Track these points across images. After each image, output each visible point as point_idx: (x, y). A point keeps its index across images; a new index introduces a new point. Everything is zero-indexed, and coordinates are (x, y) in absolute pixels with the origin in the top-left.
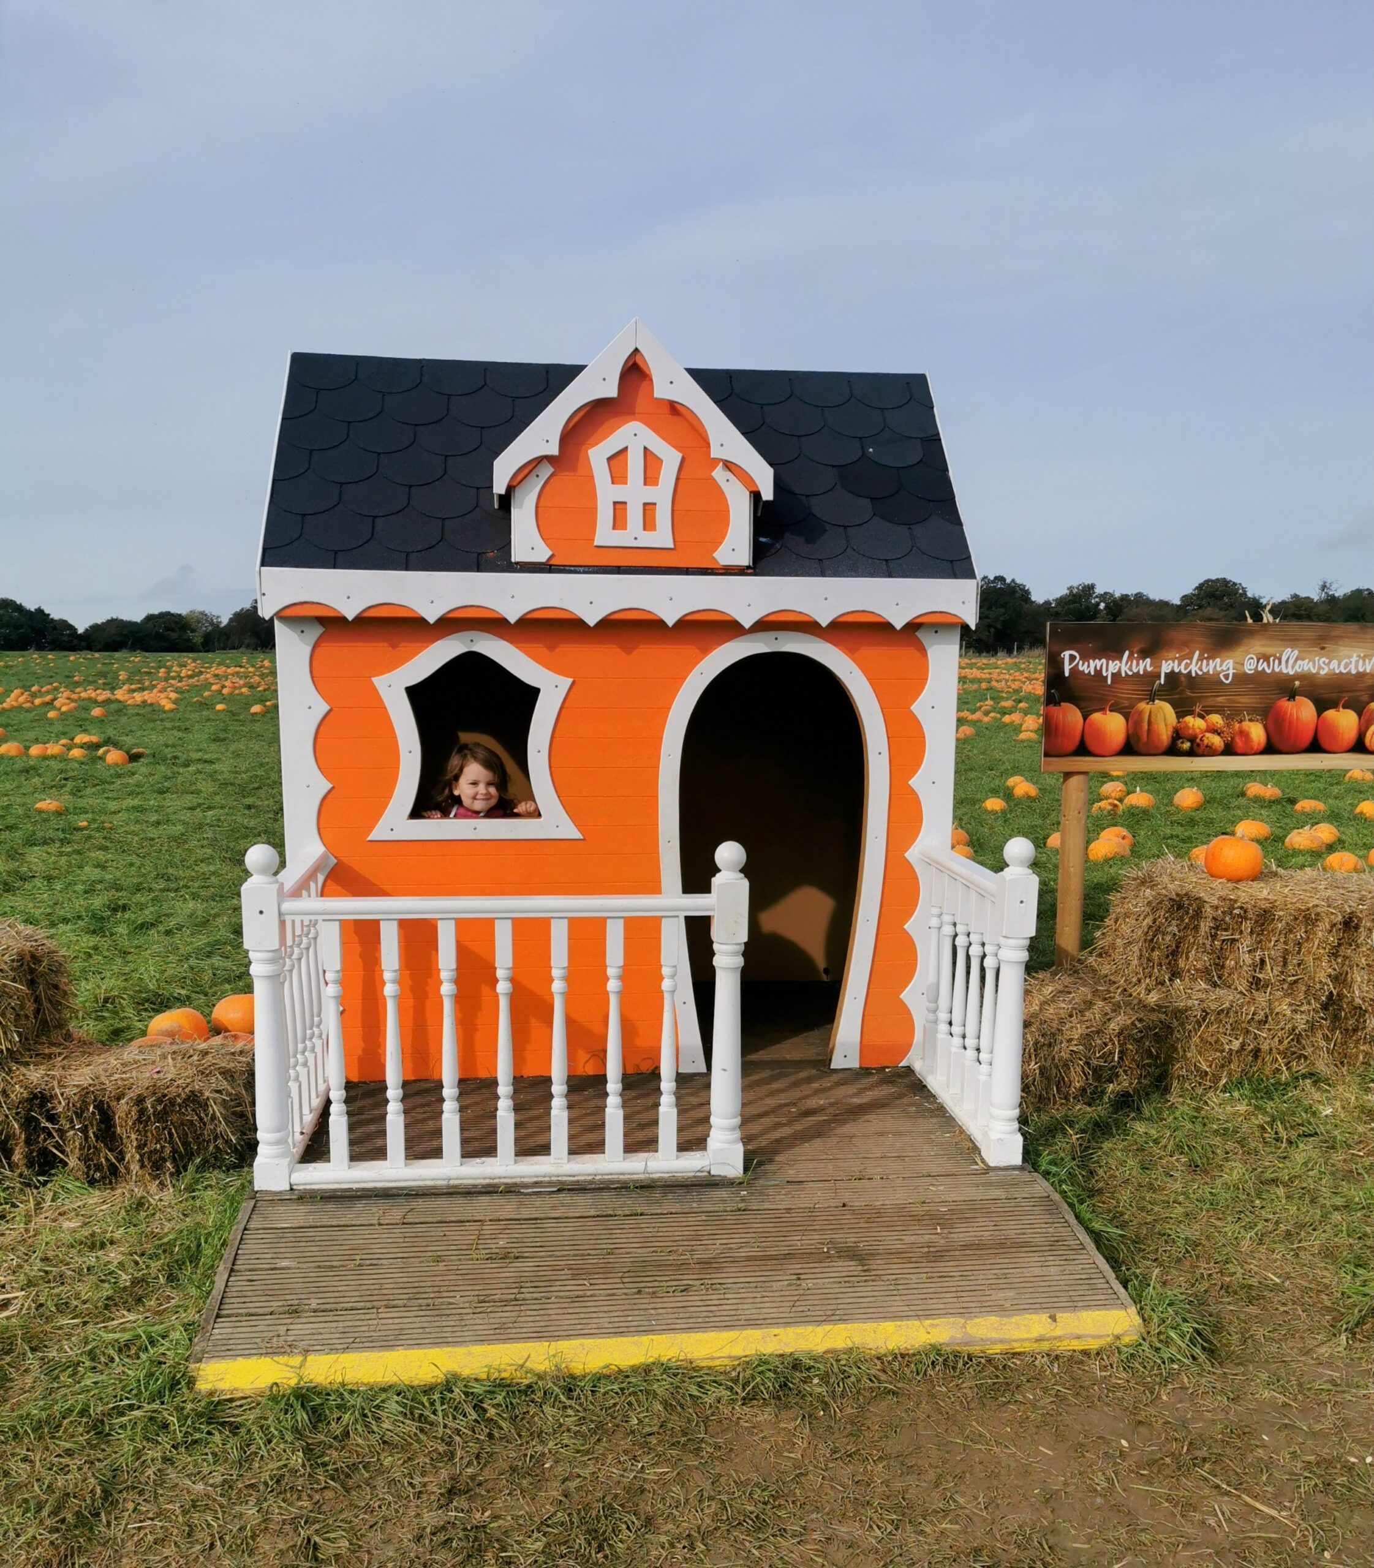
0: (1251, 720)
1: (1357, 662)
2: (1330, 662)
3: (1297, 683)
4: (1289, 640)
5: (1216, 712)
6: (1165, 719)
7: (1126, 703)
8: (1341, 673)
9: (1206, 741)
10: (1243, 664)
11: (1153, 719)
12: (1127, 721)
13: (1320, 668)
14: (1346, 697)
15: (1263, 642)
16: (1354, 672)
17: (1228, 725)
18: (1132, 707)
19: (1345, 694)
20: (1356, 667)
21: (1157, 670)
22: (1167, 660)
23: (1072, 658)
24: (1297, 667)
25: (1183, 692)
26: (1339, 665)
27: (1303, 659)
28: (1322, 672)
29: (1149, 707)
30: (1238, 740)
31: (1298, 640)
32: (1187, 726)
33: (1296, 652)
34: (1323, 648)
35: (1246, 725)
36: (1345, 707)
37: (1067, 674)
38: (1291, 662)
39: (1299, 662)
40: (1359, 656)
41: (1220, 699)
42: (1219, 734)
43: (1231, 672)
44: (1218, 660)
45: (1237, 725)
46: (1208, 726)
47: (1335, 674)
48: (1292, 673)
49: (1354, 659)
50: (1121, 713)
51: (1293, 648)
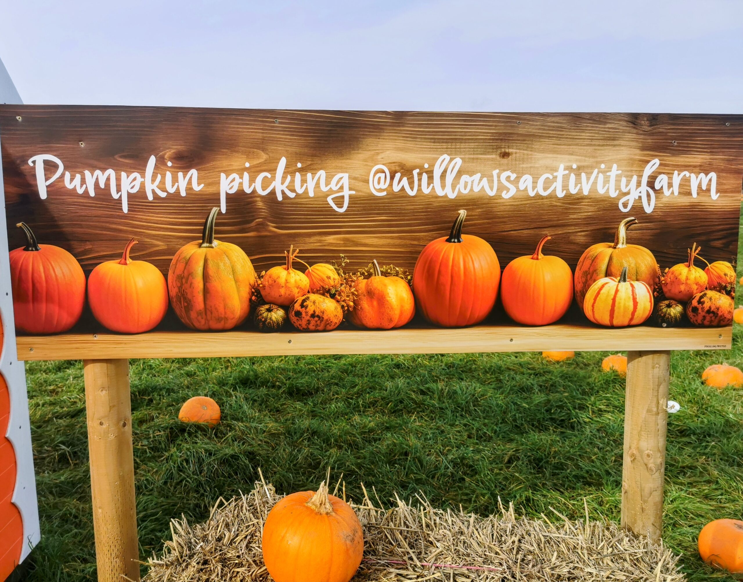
0: (385, 274)
1: (566, 178)
2: (518, 178)
3: (463, 213)
4: (447, 141)
5: (327, 260)
6: (234, 272)
7: (161, 245)
8: (538, 197)
9: (311, 309)
10: (367, 181)
11: (212, 271)
12: (166, 276)
13: (501, 188)
14: (549, 235)
15: (400, 144)
16: (560, 194)
17: (348, 282)
18: (172, 252)
19: (546, 232)
20: (565, 187)
21: (211, 190)
22: (228, 173)
23: (50, 167)
24: (461, 186)
25: (262, 226)
26: (535, 182)
27: (471, 173)
28: (506, 196)
29: (203, 251)
30: (365, 304)
31: (461, 141)
32: (275, 283)
33: (458, 161)
34: (505, 155)
35: (378, 281)
36: (547, 252)
37: (43, 195)
38: (450, 178)
39: (465, 178)
40: (569, 168)
41: (330, 239)
42: (333, 296)
43: (347, 193)
44: (322, 173)
45: (362, 283)
46: (312, 284)
47: (529, 198)
48: (452, 196)
49: (561, 172)
50: (152, 262)
51: (453, 154)
